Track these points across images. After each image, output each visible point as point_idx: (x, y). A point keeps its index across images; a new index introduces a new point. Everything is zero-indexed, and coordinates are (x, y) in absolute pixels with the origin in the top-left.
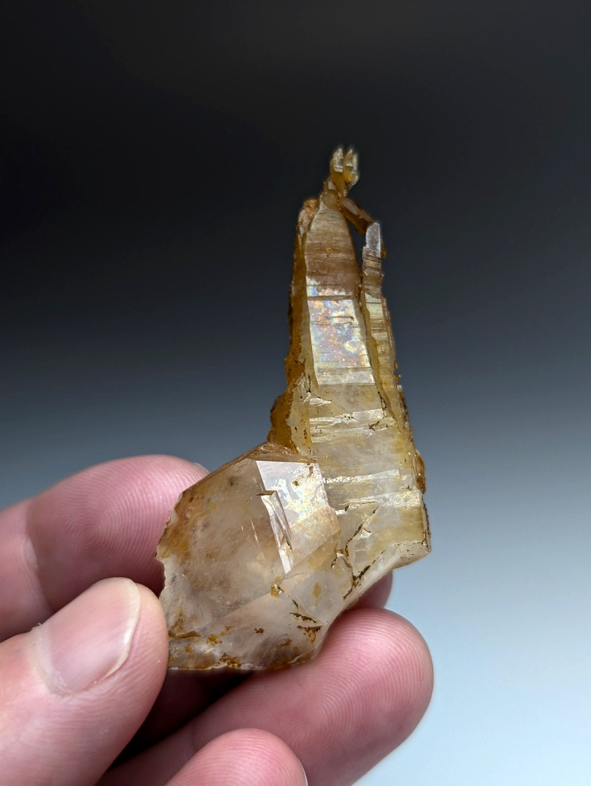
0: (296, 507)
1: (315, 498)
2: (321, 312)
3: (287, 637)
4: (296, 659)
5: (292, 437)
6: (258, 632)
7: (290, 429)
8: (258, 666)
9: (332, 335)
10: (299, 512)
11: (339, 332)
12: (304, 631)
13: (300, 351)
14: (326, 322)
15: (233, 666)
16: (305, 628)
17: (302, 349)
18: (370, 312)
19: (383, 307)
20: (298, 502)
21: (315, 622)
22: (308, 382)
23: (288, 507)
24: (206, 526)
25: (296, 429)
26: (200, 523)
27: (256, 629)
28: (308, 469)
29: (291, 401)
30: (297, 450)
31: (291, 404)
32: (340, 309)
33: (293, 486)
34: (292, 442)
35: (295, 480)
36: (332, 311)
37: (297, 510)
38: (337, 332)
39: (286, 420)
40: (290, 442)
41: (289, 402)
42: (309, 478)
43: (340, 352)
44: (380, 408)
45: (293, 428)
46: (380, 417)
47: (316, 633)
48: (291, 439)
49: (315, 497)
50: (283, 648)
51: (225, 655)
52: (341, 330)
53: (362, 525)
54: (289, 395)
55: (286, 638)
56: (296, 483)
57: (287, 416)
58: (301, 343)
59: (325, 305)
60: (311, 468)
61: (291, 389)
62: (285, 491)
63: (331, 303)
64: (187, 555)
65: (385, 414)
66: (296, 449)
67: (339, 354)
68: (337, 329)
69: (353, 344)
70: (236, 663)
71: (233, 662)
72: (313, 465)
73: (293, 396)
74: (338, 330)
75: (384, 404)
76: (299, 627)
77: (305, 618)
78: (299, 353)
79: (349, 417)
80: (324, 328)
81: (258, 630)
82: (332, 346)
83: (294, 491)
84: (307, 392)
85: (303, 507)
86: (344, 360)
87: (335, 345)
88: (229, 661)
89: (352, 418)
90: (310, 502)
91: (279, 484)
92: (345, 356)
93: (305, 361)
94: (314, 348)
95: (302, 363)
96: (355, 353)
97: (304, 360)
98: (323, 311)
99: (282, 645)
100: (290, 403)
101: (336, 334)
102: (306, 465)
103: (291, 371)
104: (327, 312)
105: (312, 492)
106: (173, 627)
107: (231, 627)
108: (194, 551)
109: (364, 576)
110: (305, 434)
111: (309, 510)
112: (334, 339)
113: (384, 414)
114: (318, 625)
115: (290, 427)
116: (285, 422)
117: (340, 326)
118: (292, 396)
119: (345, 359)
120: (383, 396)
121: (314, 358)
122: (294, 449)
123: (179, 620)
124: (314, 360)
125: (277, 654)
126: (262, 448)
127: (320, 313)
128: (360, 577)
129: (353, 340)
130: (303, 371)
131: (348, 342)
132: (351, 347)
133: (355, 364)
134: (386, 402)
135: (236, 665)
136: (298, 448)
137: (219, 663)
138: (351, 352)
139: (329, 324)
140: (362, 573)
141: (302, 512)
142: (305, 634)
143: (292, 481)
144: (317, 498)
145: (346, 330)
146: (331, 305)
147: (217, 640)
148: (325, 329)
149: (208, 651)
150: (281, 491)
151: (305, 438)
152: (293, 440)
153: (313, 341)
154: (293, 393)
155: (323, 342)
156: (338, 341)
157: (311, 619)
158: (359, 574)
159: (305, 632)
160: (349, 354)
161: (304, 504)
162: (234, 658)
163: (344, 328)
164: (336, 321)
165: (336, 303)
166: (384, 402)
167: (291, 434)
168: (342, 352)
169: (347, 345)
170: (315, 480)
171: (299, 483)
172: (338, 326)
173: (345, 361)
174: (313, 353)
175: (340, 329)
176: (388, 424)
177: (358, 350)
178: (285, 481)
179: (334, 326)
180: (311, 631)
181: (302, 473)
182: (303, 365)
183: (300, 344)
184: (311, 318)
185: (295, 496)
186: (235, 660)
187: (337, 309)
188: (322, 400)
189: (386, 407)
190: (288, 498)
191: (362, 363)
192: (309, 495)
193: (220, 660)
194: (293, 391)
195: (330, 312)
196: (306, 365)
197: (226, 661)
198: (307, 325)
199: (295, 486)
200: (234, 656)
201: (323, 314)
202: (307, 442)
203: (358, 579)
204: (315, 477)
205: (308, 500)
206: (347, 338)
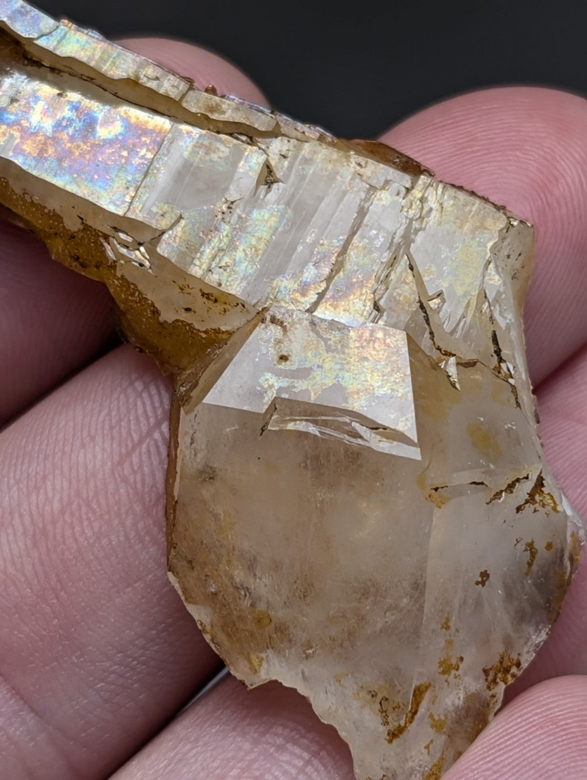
0: (323, 381)
1: (329, 343)
2: (16, 138)
3: (521, 547)
4: (567, 563)
5: (197, 326)
6: (483, 583)
7: (182, 321)
8: (538, 636)
9: (69, 145)
10: (335, 381)
11: (71, 131)
12: (529, 508)
13: (58, 218)
14: (40, 141)
15: (513, 676)
16: (527, 502)
17: (58, 212)
18: (73, 55)
19: (79, 31)
20: (317, 373)
21: (527, 478)
22: (122, 236)
23: (315, 394)
24: (251, 566)
25: (188, 310)
26: (239, 575)
27: (477, 583)
28: (272, 327)
29: (136, 289)
30: (227, 331)
31: (140, 293)
32: (32, 104)
33: (283, 366)
34: (206, 332)
35: (276, 358)
36: (27, 119)
37: (329, 382)
38: (68, 134)
39: (161, 319)
40: (204, 336)
41: (133, 295)
42: (288, 334)
43: (108, 151)
44: (245, 149)
45: (184, 317)
46: (262, 159)
47: (545, 490)
48: (199, 330)
49: (326, 340)
50: (535, 567)
51: (486, 672)
52: (70, 125)
53: (420, 301)
54: (122, 286)
55: (524, 547)
56: (283, 358)
57: (156, 312)
58: (45, 207)
59: (8, 125)
60: (273, 320)
61: (115, 275)
62: (284, 383)
63: (12, 113)
64: (281, 629)
65: (263, 147)
66: (223, 332)
67: (110, 154)
68: (62, 131)
69: (107, 122)
70: (510, 667)
71: (507, 671)
72: (272, 313)
73: (129, 279)
74: (66, 131)
75: (244, 138)
76: (519, 509)
77: (511, 487)
78: (63, 223)
79: (229, 208)
80: (46, 151)
81: (480, 579)
82: (88, 157)
83: (294, 368)
84: (138, 250)
85: (331, 369)
86: (125, 153)
87: (89, 152)
88: (500, 675)
89: (232, 203)
90: (330, 354)
91: (266, 386)
92: (119, 148)
93: (82, 219)
94: (71, 188)
95: (81, 227)
96: (126, 127)
97: (80, 221)
98: (17, 134)
99: (530, 564)
100: (137, 294)
101: (72, 139)
102: (263, 326)
103: (81, 260)
104: (23, 130)
105: (315, 342)
106: (386, 723)
107: (448, 620)
108: (279, 614)
109: (505, 352)
110: (208, 298)
111: (341, 364)
112: (78, 146)
113: (260, 148)
114: (534, 477)
115: (177, 321)
116: (161, 324)
117: (61, 123)
118: (128, 282)
119: (125, 150)
120: (229, 131)
121: (90, 199)
122: (220, 336)
123: (380, 703)
124: (94, 201)
125: (539, 586)
126: (183, 389)
127: (18, 141)
128: (501, 360)
129: (100, 116)
130: (97, 234)
131: (98, 128)
132: (110, 128)
133: (143, 139)
134: (242, 131)
135: (514, 670)
136: (223, 329)
137: (493, 696)
138: (120, 134)
139: (48, 138)
140: (498, 352)
141: (337, 377)
142: (535, 511)
143: (275, 362)
144: (330, 339)
145: (74, 118)
146: (16, 115)
147: (454, 661)
148: (51, 151)
149: (462, 696)
150: (280, 390)
151: (216, 301)
152: (204, 329)
153: (59, 182)
154: (122, 276)
155: (70, 167)
156: (85, 143)
157: (518, 480)
158: (495, 357)
159: (532, 507)
160: (120, 138)
161: (327, 366)
162: (501, 663)
163: (69, 118)
164: (48, 125)
165: (16, 105)
166: (241, 134)
167: (189, 325)
168: (109, 149)
169: (103, 133)
170: (298, 326)
171: (286, 354)
172: (59, 126)
173: (129, 154)
174: (80, 194)
175: (66, 127)
176: (283, 153)
177: (123, 119)
178: (268, 375)
179: (54, 132)
180: (537, 498)
181: (272, 340)
182: (86, 228)
183: (46, 211)
184: (16, 161)
185: (304, 373)
186: (506, 663)
187: (29, 108)
188: (170, 232)
189: (251, 138)
190: (301, 385)
191: (150, 127)
192: (317, 348)
193: (489, 688)
194: (119, 274)
195: (27, 125)
196: (90, 223)
197: (498, 680)
198: (22, 174)
199: (288, 363)
200: (498, 658)
201: (22, 137)
202: (225, 303)
203: (503, 365)
204: (293, 324)
205: (325, 355)
206: (90, 124)
